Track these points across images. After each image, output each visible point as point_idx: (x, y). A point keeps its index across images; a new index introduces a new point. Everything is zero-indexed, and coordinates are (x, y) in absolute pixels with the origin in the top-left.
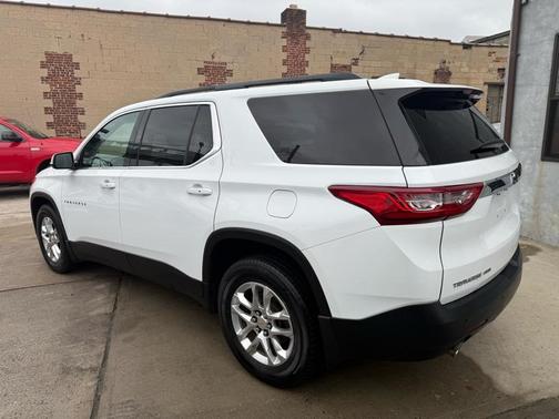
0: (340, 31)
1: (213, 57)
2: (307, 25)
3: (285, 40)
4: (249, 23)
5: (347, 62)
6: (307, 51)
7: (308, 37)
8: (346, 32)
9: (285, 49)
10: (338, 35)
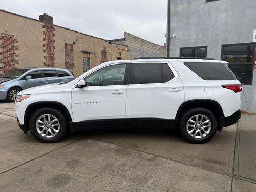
0: (68, 29)
1: (6, 32)
2: (54, 24)
3: (44, 29)
4: (26, 17)
5: (71, 43)
6: (54, 36)
7: (54, 30)
8: (70, 30)
9: (44, 33)
10: (67, 31)
